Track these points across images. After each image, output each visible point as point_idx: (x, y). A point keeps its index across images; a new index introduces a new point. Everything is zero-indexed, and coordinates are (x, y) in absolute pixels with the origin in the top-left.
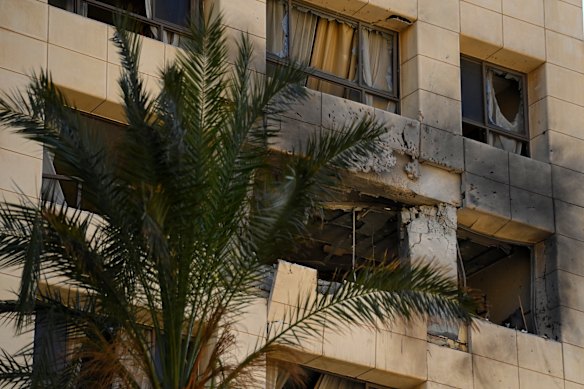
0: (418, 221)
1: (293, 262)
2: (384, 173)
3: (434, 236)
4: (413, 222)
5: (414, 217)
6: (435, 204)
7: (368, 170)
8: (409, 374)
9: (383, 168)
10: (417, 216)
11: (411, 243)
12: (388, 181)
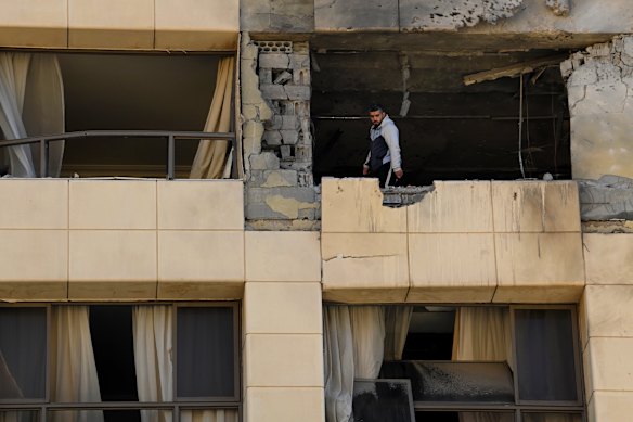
0: (583, 67)
1: (341, 177)
2: (502, 20)
3: (605, 84)
4: (575, 73)
5: (576, 64)
6: (606, 39)
7: (475, 21)
8: (554, 281)
9: (500, 14)
10: (582, 62)
11: (571, 102)
12: (521, 27)
